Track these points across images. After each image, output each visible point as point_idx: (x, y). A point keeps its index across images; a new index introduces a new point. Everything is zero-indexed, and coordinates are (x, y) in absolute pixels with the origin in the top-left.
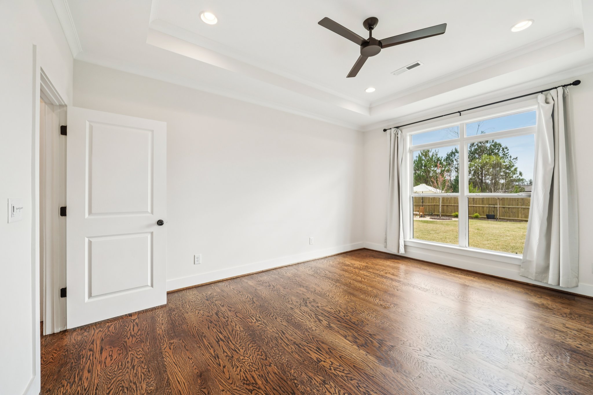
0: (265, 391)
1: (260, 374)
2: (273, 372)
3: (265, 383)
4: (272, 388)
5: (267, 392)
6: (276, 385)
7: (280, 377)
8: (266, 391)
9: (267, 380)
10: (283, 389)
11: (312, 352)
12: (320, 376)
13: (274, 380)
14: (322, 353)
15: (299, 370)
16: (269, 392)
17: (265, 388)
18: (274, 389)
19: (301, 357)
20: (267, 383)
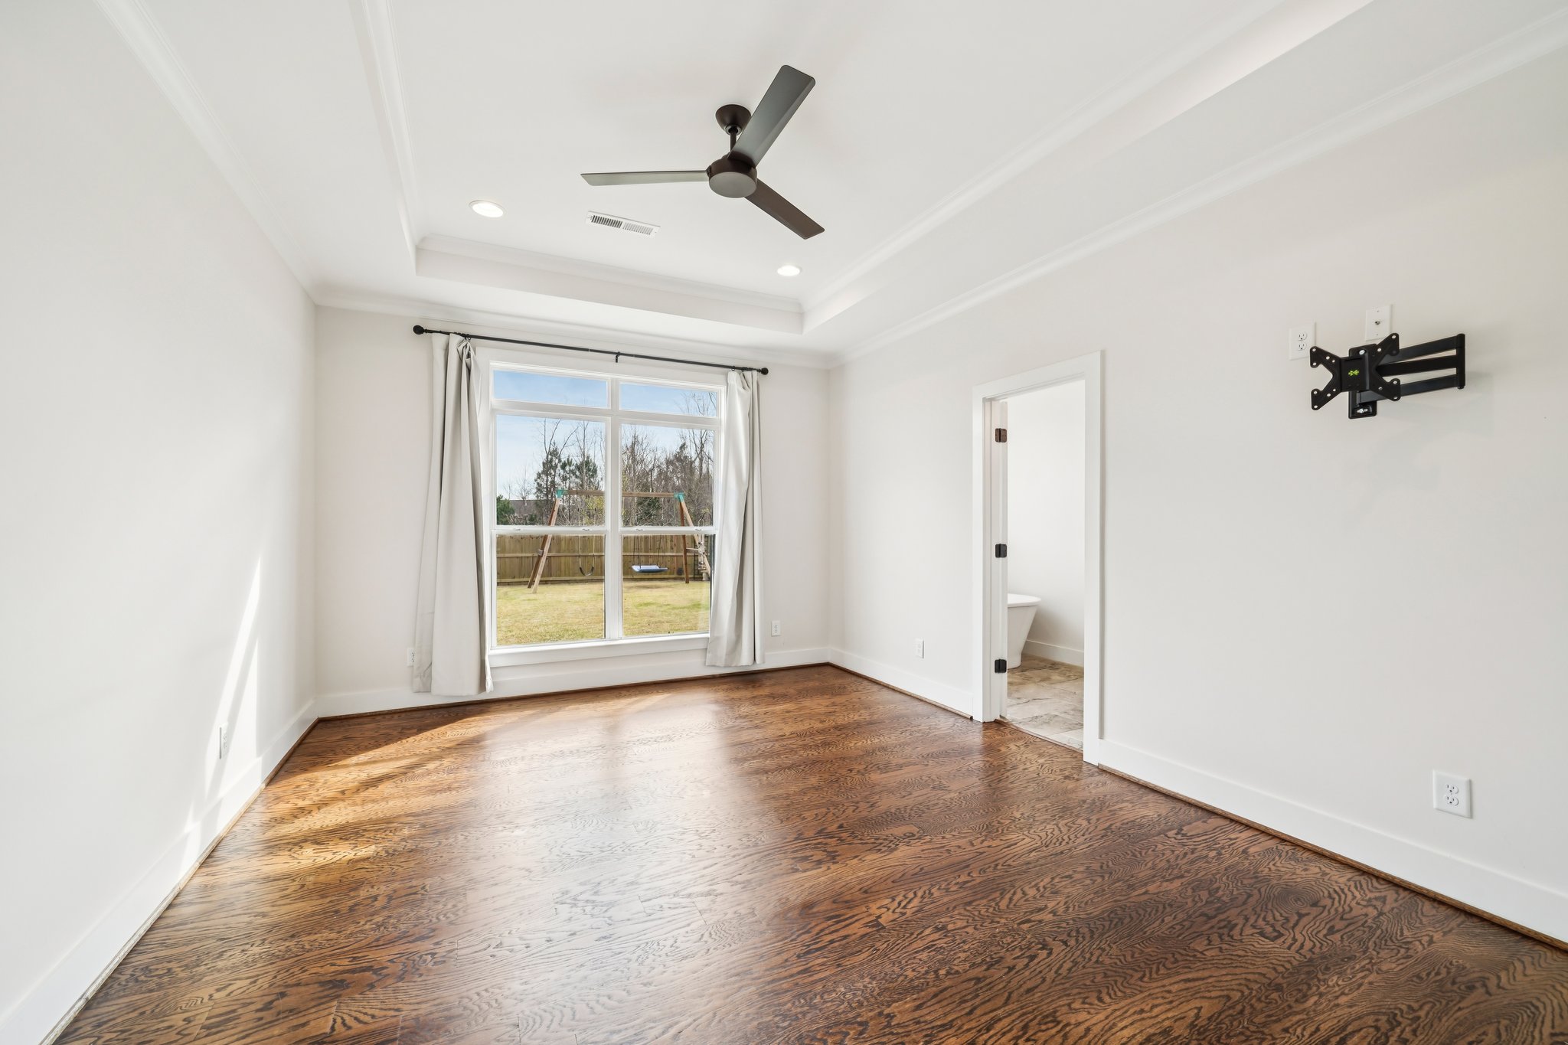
0: (979, 1031)
1: (924, 1040)
2: (914, 1011)
3: (954, 1029)
4: (969, 1018)
5: (981, 1027)
6: (958, 1008)
7: (932, 999)
8: (978, 1028)
9: (941, 1026)
10: (970, 997)
11: (842, 930)
12: (922, 932)
13: (941, 1011)
14: (847, 916)
15: (906, 962)
16: (980, 1023)
17: (968, 1030)
18: (971, 1012)
19: (860, 951)
20: (951, 1027)
